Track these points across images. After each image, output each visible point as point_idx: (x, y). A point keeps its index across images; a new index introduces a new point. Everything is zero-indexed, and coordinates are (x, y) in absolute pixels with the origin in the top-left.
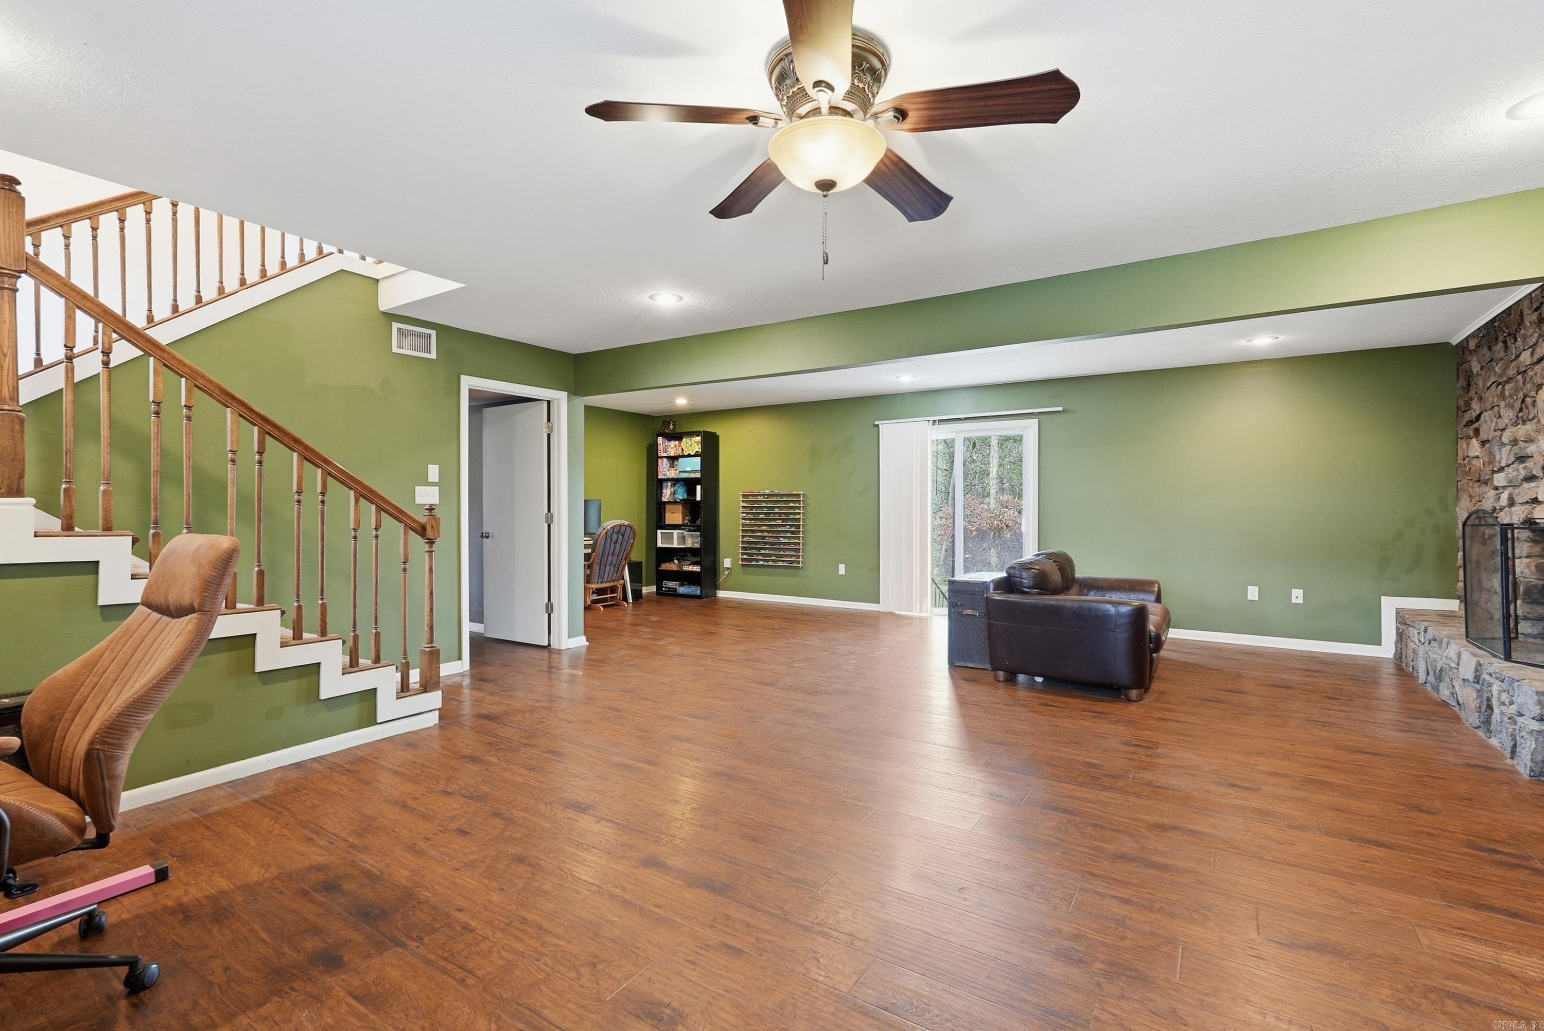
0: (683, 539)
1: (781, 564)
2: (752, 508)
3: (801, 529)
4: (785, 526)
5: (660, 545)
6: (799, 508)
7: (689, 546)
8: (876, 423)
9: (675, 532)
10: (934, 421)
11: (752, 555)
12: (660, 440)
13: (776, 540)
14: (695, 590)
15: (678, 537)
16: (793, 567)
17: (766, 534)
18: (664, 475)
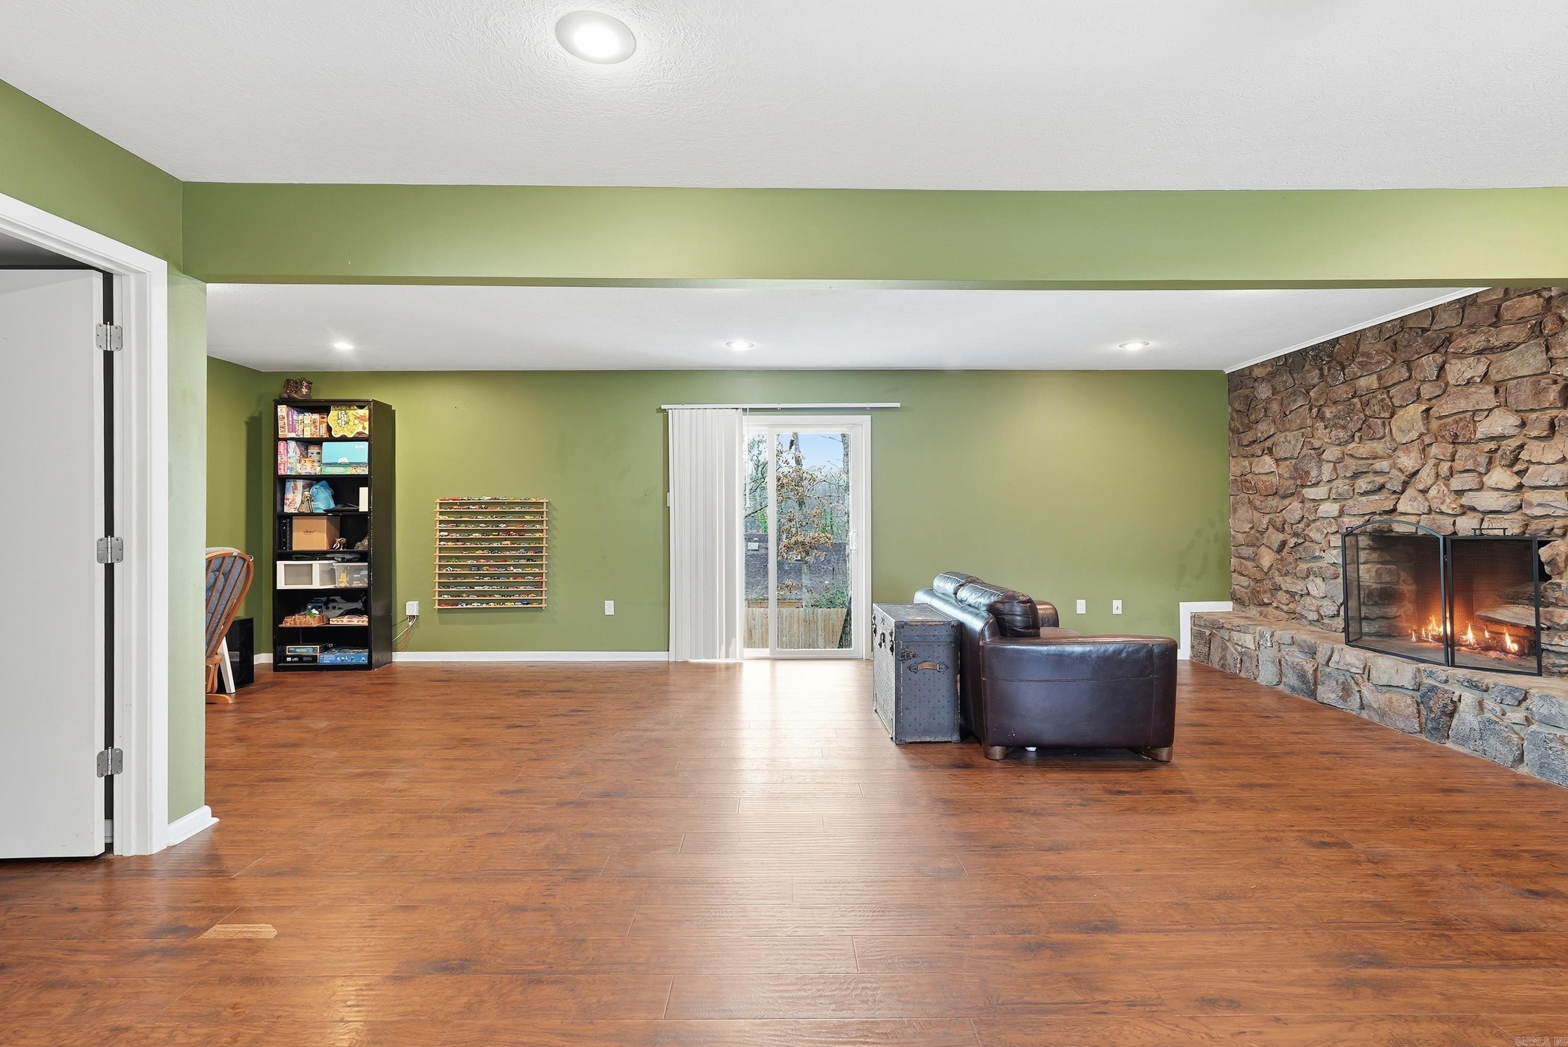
0: (332, 573)
1: (509, 605)
2: (457, 523)
3: (544, 553)
4: (517, 549)
5: (281, 585)
6: (541, 522)
7: (343, 585)
8: (663, 407)
9: (316, 565)
10: (745, 410)
11: (459, 594)
12: (282, 410)
13: (502, 571)
14: (359, 656)
15: (322, 572)
16: (530, 606)
17: (482, 562)
18: (292, 469)
